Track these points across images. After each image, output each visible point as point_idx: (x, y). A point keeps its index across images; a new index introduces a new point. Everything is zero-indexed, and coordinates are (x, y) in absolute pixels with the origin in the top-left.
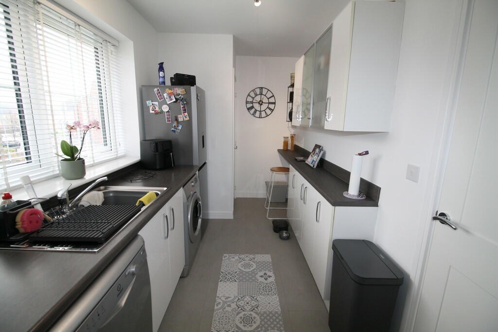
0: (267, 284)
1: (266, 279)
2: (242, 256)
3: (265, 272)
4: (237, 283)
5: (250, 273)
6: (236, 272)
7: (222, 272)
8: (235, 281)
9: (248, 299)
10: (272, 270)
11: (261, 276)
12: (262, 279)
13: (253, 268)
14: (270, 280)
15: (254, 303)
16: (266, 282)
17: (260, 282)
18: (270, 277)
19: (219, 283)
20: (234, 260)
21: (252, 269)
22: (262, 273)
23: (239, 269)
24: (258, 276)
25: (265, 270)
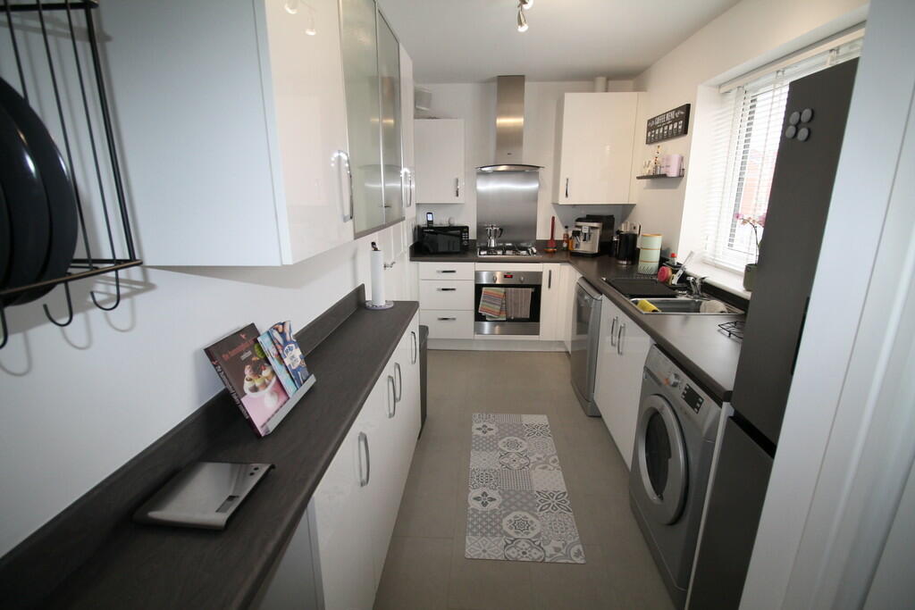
0: (484, 486)
1: (484, 494)
2: (536, 554)
3: (485, 509)
4: (535, 489)
5: (513, 507)
6: (541, 510)
7: (569, 511)
8: (539, 493)
9: (515, 466)
10: (471, 512)
11: (492, 499)
12: (492, 494)
13: (509, 518)
14: (477, 493)
15: (506, 460)
16: (485, 490)
17: (495, 489)
18: (477, 499)
19: (565, 490)
20: (555, 543)
21: (511, 517)
22: (492, 505)
23: (537, 517)
24: (499, 500)
25: (484, 513)
